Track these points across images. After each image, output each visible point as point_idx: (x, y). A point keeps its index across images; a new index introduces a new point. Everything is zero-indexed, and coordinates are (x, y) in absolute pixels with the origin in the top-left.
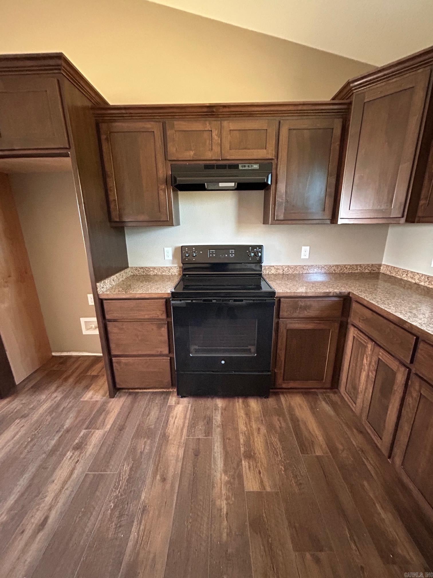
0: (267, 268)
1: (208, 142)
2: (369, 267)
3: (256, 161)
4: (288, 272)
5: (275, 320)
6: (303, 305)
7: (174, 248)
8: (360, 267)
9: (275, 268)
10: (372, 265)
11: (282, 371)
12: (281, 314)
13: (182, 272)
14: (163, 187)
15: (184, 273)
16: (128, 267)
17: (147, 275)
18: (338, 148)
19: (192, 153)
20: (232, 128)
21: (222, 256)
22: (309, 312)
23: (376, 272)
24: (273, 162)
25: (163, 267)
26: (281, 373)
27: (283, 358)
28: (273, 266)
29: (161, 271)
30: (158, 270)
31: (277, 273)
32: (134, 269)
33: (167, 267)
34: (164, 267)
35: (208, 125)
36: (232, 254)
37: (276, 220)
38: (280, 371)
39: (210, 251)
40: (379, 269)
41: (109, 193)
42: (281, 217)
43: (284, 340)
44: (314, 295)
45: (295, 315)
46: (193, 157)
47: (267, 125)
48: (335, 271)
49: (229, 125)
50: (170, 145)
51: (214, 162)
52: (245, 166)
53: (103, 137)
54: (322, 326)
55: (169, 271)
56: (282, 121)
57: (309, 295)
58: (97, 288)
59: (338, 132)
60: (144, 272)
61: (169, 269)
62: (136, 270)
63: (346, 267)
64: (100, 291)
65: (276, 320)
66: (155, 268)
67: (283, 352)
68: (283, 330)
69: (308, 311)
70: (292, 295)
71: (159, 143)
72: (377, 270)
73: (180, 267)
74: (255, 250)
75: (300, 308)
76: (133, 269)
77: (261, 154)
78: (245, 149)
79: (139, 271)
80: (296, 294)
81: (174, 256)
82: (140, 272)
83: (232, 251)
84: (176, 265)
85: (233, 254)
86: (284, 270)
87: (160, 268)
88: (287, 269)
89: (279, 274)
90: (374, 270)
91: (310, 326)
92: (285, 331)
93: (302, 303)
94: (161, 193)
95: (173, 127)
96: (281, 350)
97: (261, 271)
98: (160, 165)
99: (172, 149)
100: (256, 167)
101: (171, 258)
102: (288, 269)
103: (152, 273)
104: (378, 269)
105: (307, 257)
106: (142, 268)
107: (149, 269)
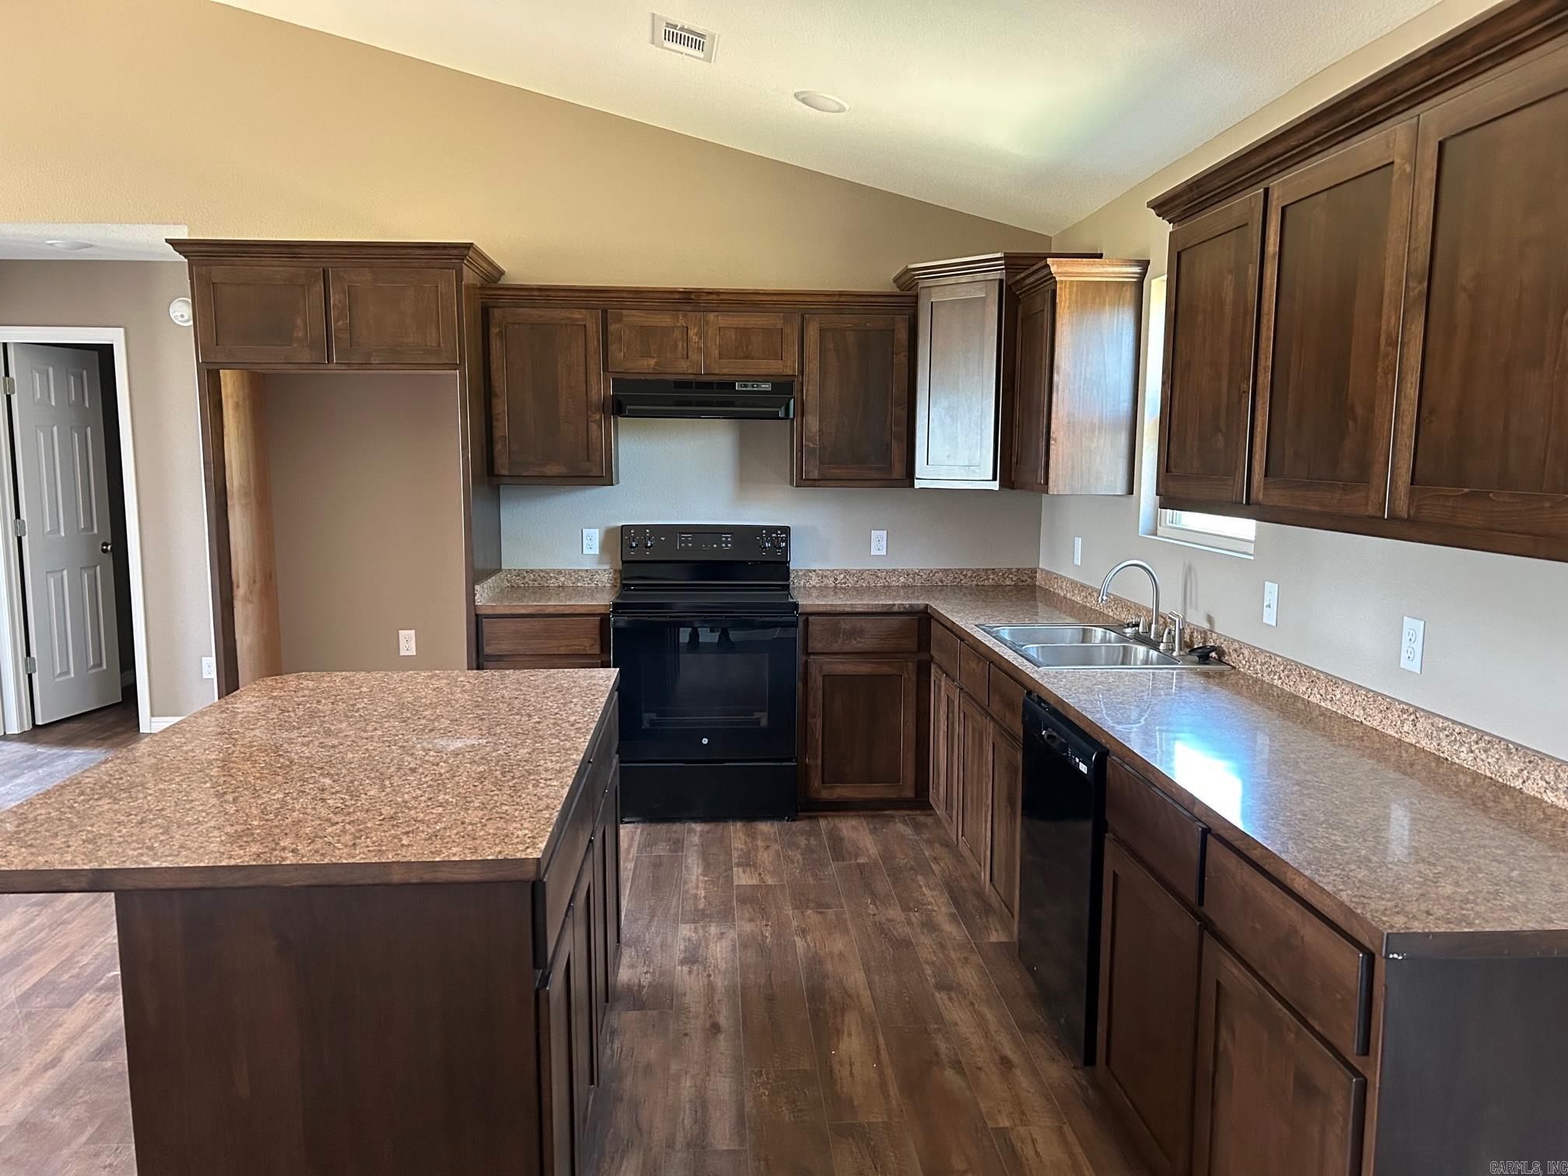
0: (800, 573)
1: (680, 345)
2: (1011, 573)
3: (765, 378)
4: (845, 583)
5: (800, 658)
6: (847, 627)
7: (603, 529)
8: (993, 573)
9: (818, 576)
10: (1018, 570)
11: (819, 762)
12: (810, 644)
13: (619, 581)
14: (598, 417)
15: (624, 582)
16: (500, 570)
17: (541, 587)
18: (905, 361)
19: (652, 362)
20: (722, 325)
21: (706, 546)
22: (860, 642)
23: (1028, 585)
24: (796, 379)
25: (579, 570)
26: (817, 766)
27: (819, 735)
28: (815, 571)
29: (573, 578)
30: (567, 576)
31: (823, 584)
32: (514, 573)
33: (587, 571)
34: (581, 570)
35: (681, 318)
36: (727, 543)
37: (806, 479)
38: (815, 762)
39: (681, 537)
40: (1033, 578)
41: (495, 424)
42: (815, 475)
43: (820, 696)
44: (866, 610)
45: (836, 647)
46: (654, 369)
47: (782, 322)
48: (942, 581)
49: (717, 320)
50: (613, 348)
51: (692, 377)
52: (746, 386)
53: (494, 330)
54: (886, 670)
55: (590, 579)
56: (807, 316)
57: (857, 610)
58: (475, 595)
59: (902, 335)
60: (535, 580)
61: (592, 574)
62: (519, 575)
63: (965, 573)
64: (480, 600)
65: (804, 658)
66: (560, 572)
67: (819, 721)
68: (815, 679)
69: (858, 639)
70: (828, 609)
71: (594, 343)
72: (1029, 580)
73: (615, 571)
74: (774, 535)
75: (844, 633)
76: (511, 574)
77: (774, 367)
78: (747, 358)
79: (524, 577)
80: (834, 609)
81: (604, 546)
82: (526, 580)
83: (727, 538)
84: (607, 567)
85: (729, 542)
86: (836, 579)
87: (570, 573)
88: (842, 576)
89: (826, 587)
90: (1023, 581)
91: (864, 669)
92: (820, 679)
93: (846, 624)
94: (594, 427)
95: (619, 319)
96: (814, 717)
97: (788, 579)
98: (593, 380)
99: (617, 353)
100: (767, 387)
101: (596, 551)
102: (845, 577)
103: (552, 583)
104: (1030, 577)
105: (884, 553)
106: (532, 571)
107: (548, 573)
